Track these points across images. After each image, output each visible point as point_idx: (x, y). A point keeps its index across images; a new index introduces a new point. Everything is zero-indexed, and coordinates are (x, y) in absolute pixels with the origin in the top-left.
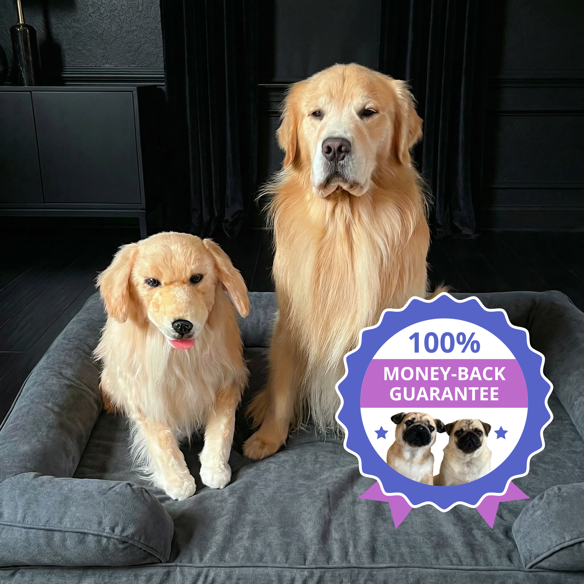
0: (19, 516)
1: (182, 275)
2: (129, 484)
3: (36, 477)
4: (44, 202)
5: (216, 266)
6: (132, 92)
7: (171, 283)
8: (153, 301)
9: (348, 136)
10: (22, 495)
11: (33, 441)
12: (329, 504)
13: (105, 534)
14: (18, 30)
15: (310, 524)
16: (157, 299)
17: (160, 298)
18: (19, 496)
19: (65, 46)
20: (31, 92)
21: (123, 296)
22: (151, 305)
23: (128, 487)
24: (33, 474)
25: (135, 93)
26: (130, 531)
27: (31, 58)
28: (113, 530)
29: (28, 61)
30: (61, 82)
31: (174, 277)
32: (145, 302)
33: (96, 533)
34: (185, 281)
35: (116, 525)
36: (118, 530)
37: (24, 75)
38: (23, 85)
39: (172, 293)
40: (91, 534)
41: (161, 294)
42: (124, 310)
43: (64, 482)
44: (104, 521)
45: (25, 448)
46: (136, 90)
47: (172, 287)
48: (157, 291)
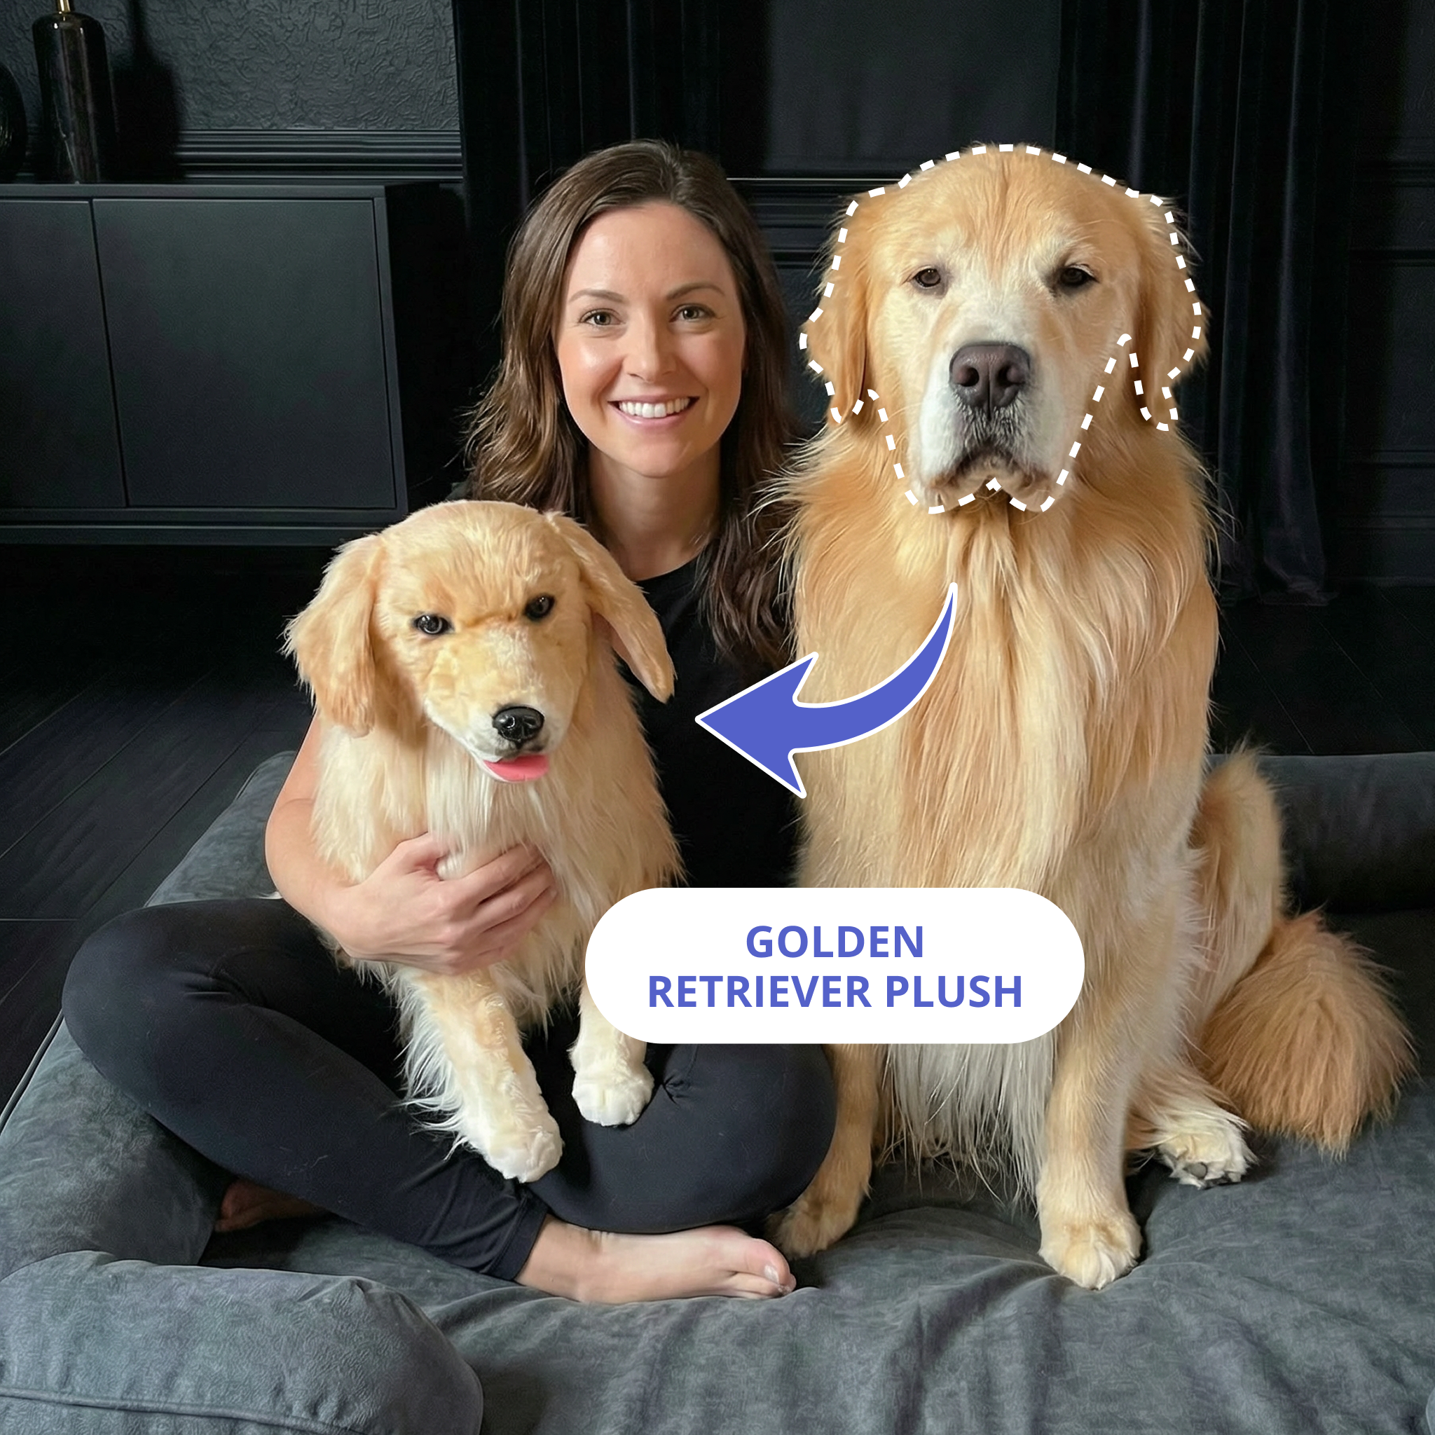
0: (53, 1374)
1: (502, 602)
2: (360, 1284)
3: (100, 1262)
4: (128, 506)
5: (583, 578)
6: (373, 199)
7: (477, 621)
8: (436, 670)
9: (1026, 339)
10: (60, 1312)
11: (93, 1163)
12: (920, 1342)
13: (290, 1422)
14: (56, 26)
15: (867, 1393)
16: (447, 664)
17: (455, 661)
18: (53, 1316)
19: (185, 72)
20: (90, 199)
21: (358, 667)
22: (432, 683)
23: (358, 1290)
24: (91, 1256)
25: (381, 203)
26: (361, 1412)
27: (90, 108)
28: (313, 1410)
29: (82, 114)
30: (174, 171)
31: (484, 608)
32: (416, 677)
33: (265, 1418)
34: (514, 615)
35: (322, 1397)
36: (327, 1410)
37: (72, 153)
38: (68, 179)
39: (484, 645)
40: (253, 1421)
41: (455, 652)
42: (365, 700)
43: (176, 1278)
44: (289, 1384)
45: (65, 1185)
46: (383, 192)
47: (480, 630)
48: (445, 646)
